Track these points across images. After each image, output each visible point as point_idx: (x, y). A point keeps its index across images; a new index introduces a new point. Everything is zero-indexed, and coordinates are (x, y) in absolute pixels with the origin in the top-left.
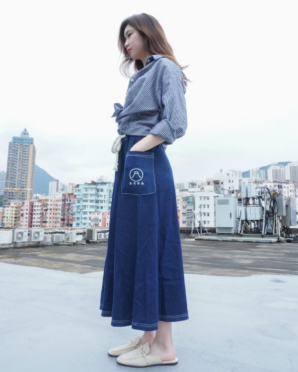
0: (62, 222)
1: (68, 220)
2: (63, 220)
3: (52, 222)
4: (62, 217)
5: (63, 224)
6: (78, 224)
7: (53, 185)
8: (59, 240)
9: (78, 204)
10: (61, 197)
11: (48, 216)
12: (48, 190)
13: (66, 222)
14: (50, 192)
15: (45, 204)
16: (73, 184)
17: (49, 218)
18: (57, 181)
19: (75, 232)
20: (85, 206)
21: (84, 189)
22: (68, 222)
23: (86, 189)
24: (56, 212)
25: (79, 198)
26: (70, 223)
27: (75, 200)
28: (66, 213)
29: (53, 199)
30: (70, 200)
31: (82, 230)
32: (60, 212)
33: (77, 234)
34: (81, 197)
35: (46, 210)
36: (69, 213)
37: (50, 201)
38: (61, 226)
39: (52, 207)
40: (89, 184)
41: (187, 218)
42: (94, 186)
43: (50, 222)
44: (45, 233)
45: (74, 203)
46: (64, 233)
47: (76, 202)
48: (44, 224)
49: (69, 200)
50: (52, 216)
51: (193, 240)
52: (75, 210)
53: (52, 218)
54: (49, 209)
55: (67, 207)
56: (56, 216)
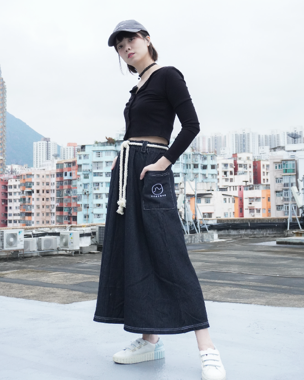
0: (58, 213)
1: (70, 209)
2: (60, 209)
3: (41, 214)
4: (57, 204)
5: (61, 216)
6: (86, 216)
7: (39, 148)
8: (50, 248)
9: (86, 181)
10: (55, 168)
11: (33, 203)
12: (32, 157)
13: (65, 213)
14: (35, 160)
15: (27, 182)
16: (74, 145)
17: (35, 207)
18: (47, 140)
19: (77, 232)
20: (98, 184)
21: (95, 153)
22: (69, 213)
23: (99, 153)
24: (47, 196)
25: (86, 171)
26: (74, 214)
27: (78, 173)
28: (65, 197)
29: (42, 173)
30: (71, 175)
31: (90, 228)
32: (54, 195)
33: (82, 235)
34: (89, 167)
35: (30, 193)
36: (70, 197)
37: (35, 176)
38: (58, 221)
39: (40, 188)
40: (104, 144)
41: (285, 199)
42: (112, 148)
43: (38, 214)
44: (27, 236)
45: (78, 179)
46: (58, 234)
47: (82, 177)
48: (27, 218)
49: (68, 174)
50: (40, 203)
51: (274, 243)
52: (80, 191)
53: (41, 207)
54: (35, 192)
55: (66, 187)
56: (48, 203)
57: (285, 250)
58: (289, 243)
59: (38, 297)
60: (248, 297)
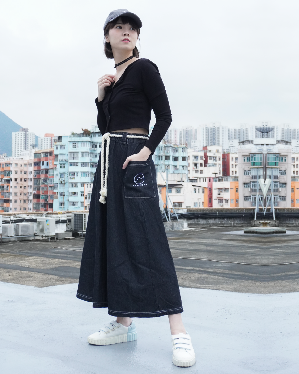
0: (35, 201)
1: (47, 197)
2: (37, 197)
3: (19, 202)
4: (35, 192)
5: (38, 204)
6: (62, 204)
7: (17, 138)
8: (28, 233)
9: (62, 170)
10: (33, 157)
11: (11, 190)
12: (11, 146)
13: (42, 201)
14: (13, 149)
15: (6, 171)
16: (52, 135)
17: (13, 194)
18: (26, 130)
19: (55, 218)
20: (73, 173)
21: (71, 144)
22: (46, 200)
23: (75, 144)
24: (25, 184)
25: (62, 160)
26: (50, 202)
27: (55, 163)
28: (42, 186)
29: (20, 162)
30: (48, 164)
31: (65, 215)
32: (32, 183)
33: (58, 222)
34: (65, 157)
35: (9, 181)
36: (46, 186)
37: (14, 165)
38: (35, 208)
39: (18, 176)
40: (80, 135)
41: (252, 191)
42: (88, 139)
43: (16, 201)
44: (5, 222)
45: (54, 168)
46: (35, 221)
47: (58, 166)
48: (5, 205)
49: (45, 163)
50: (18, 190)
51: (242, 233)
52: (56, 179)
53: (19, 194)
54: (13, 180)
55: (43, 176)
56: (25, 191)
57: (252, 239)
58: (256, 233)
59: (16, 281)
60: (217, 283)
